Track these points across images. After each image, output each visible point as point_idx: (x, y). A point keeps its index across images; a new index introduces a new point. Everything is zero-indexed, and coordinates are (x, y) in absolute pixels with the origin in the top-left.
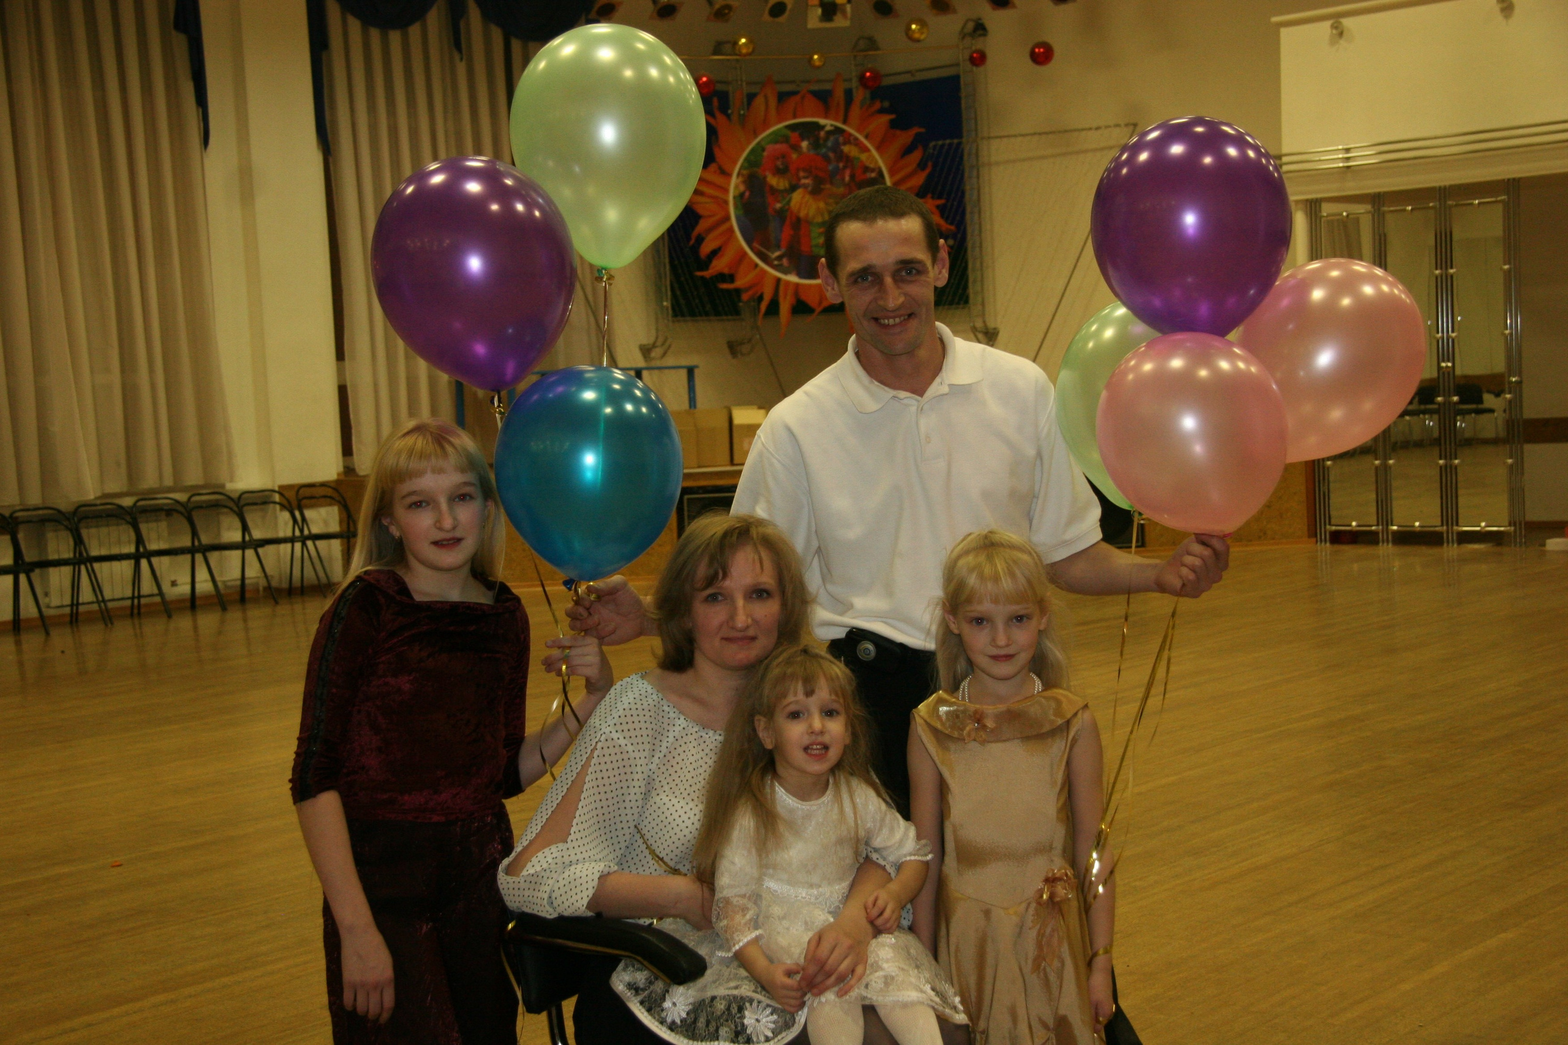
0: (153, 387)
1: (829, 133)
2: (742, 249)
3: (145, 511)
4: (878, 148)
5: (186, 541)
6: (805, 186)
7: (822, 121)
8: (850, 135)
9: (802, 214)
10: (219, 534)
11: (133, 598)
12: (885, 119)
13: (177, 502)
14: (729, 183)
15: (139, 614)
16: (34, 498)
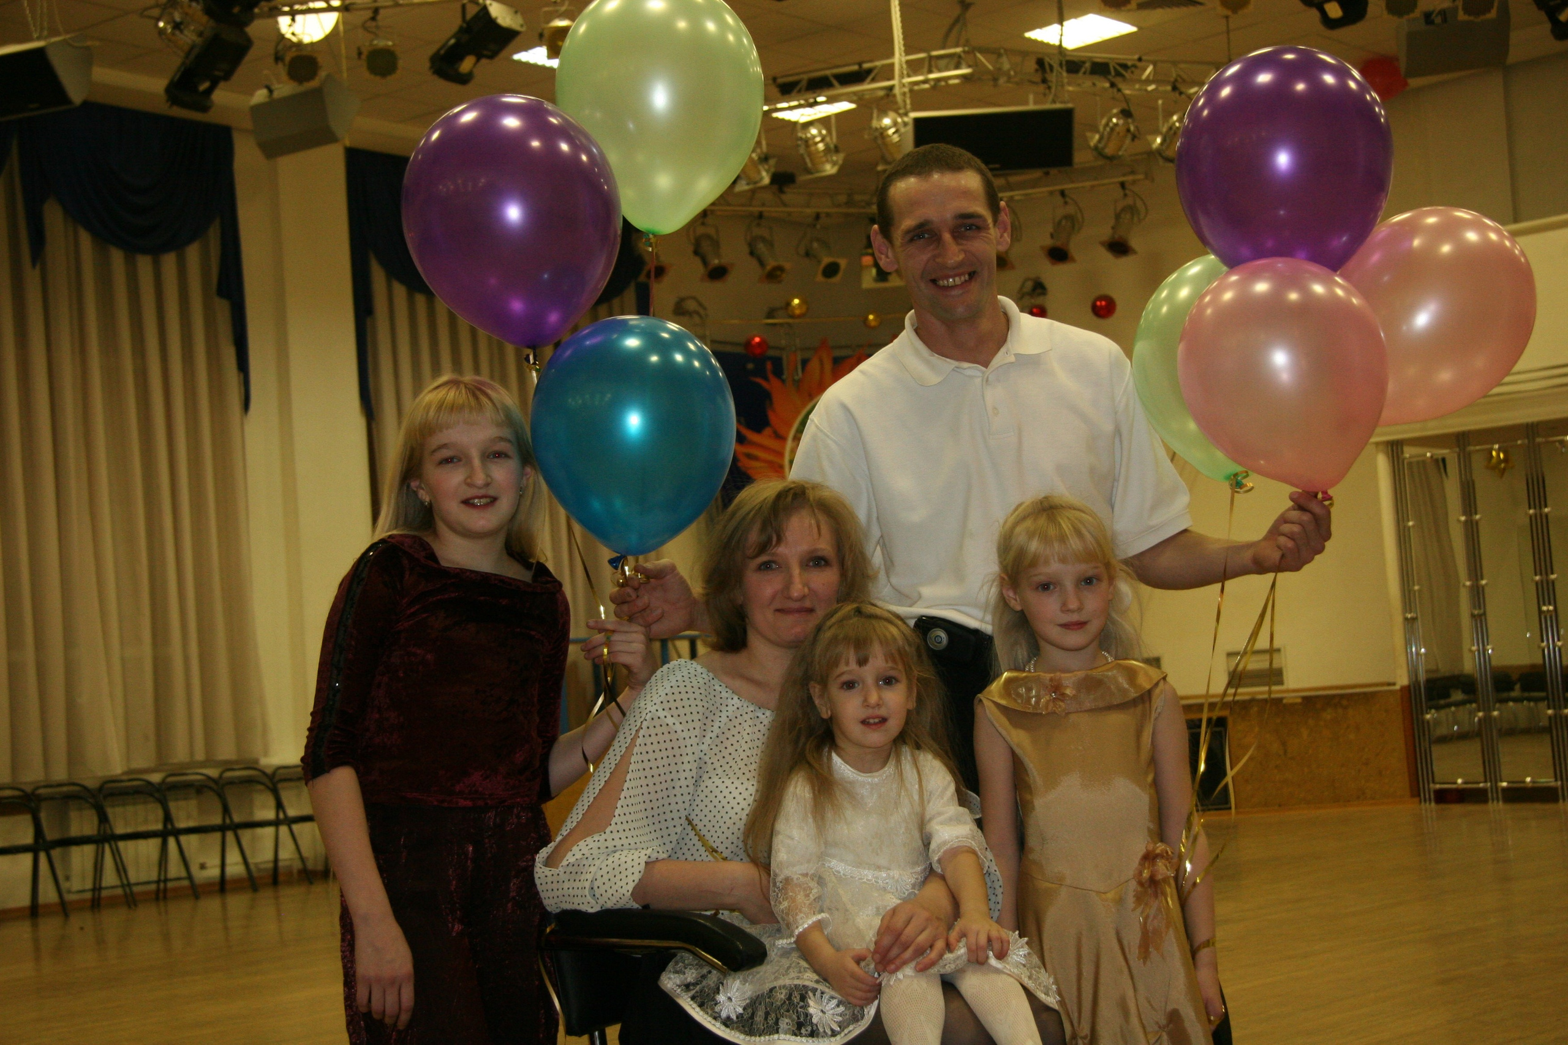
0: (186, 659)
3: (174, 787)
5: (217, 820)
10: (251, 813)
11: (158, 882)
13: (209, 778)
15: (165, 898)
16: (60, 773)
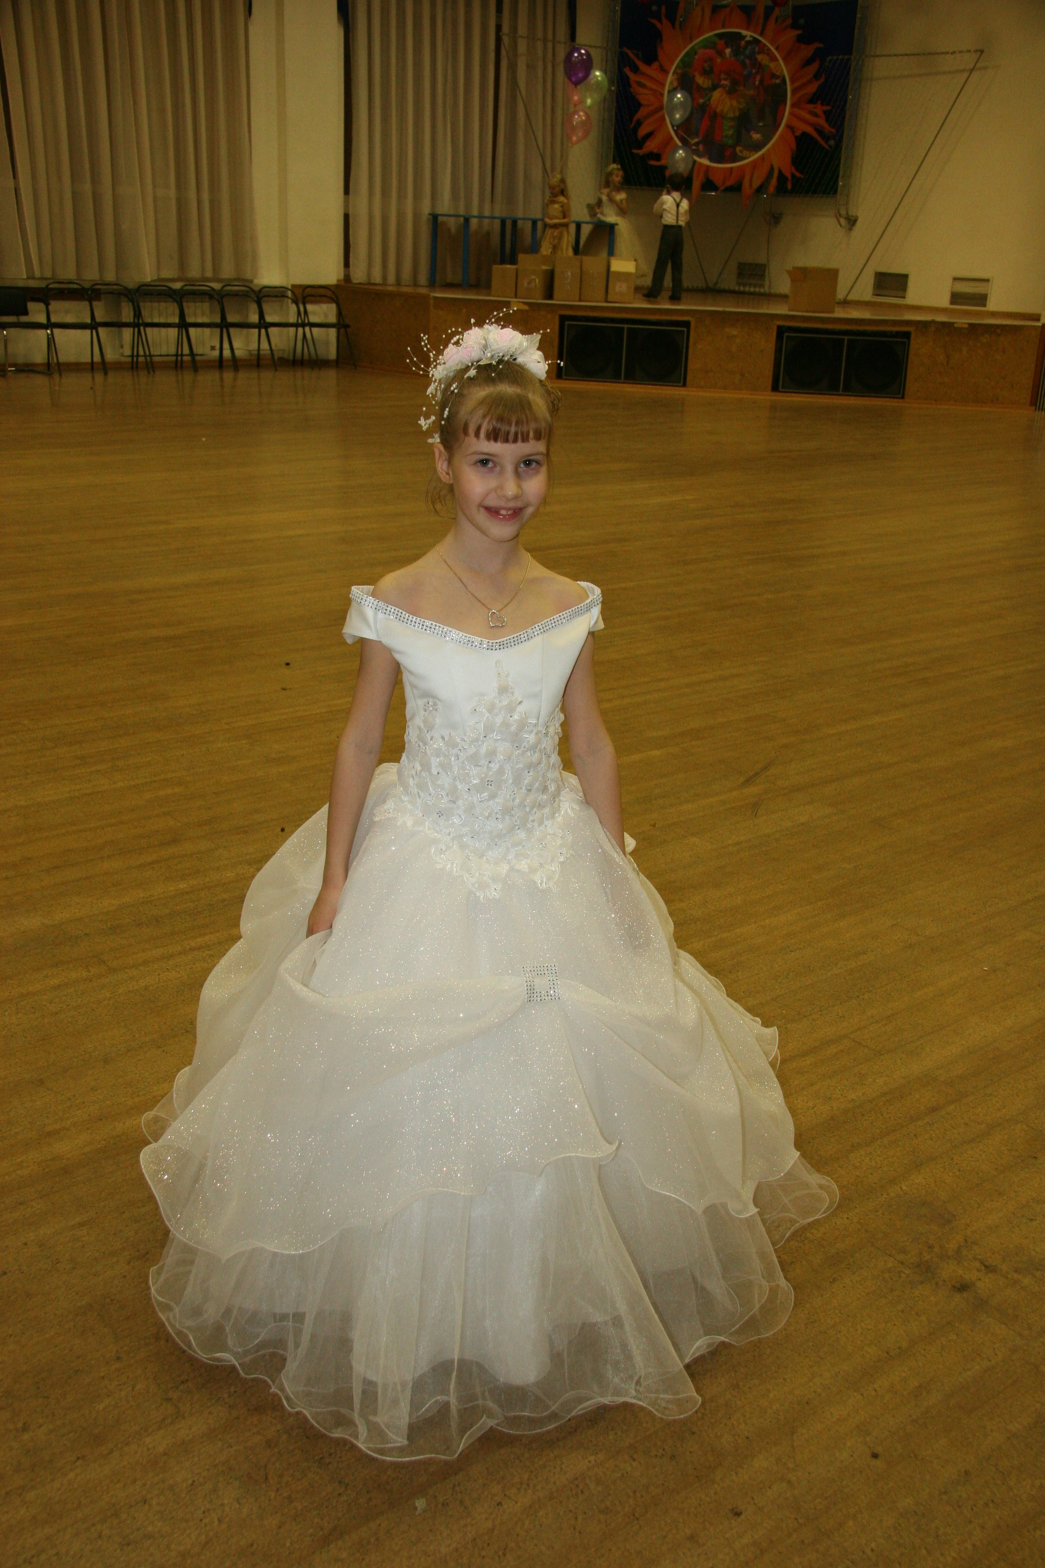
0: (199, 202)
1: (748, 42)
2: (669, 133)
3: (193, 293)
4: (784, 59)
5: (218, 320)
6: (723, 87)
7: (744, 32)
8: (765, 45)
9: (718, 110)
10: (247, 316)
11: (177, 355)
12: (794, 33)
13: (213, 289)
14: (666, 80)
16: (110, 277)
